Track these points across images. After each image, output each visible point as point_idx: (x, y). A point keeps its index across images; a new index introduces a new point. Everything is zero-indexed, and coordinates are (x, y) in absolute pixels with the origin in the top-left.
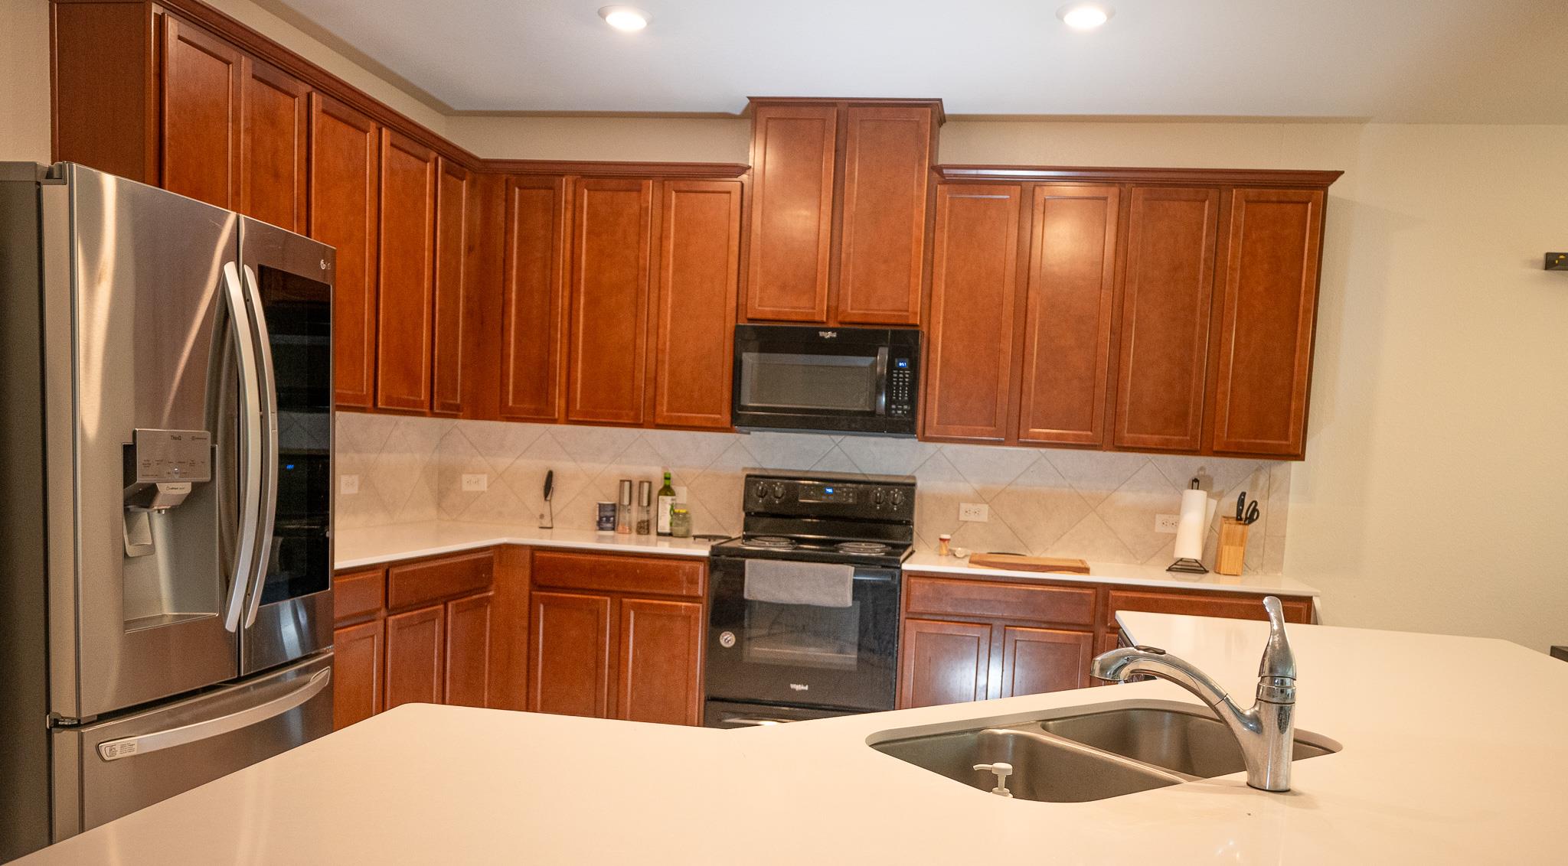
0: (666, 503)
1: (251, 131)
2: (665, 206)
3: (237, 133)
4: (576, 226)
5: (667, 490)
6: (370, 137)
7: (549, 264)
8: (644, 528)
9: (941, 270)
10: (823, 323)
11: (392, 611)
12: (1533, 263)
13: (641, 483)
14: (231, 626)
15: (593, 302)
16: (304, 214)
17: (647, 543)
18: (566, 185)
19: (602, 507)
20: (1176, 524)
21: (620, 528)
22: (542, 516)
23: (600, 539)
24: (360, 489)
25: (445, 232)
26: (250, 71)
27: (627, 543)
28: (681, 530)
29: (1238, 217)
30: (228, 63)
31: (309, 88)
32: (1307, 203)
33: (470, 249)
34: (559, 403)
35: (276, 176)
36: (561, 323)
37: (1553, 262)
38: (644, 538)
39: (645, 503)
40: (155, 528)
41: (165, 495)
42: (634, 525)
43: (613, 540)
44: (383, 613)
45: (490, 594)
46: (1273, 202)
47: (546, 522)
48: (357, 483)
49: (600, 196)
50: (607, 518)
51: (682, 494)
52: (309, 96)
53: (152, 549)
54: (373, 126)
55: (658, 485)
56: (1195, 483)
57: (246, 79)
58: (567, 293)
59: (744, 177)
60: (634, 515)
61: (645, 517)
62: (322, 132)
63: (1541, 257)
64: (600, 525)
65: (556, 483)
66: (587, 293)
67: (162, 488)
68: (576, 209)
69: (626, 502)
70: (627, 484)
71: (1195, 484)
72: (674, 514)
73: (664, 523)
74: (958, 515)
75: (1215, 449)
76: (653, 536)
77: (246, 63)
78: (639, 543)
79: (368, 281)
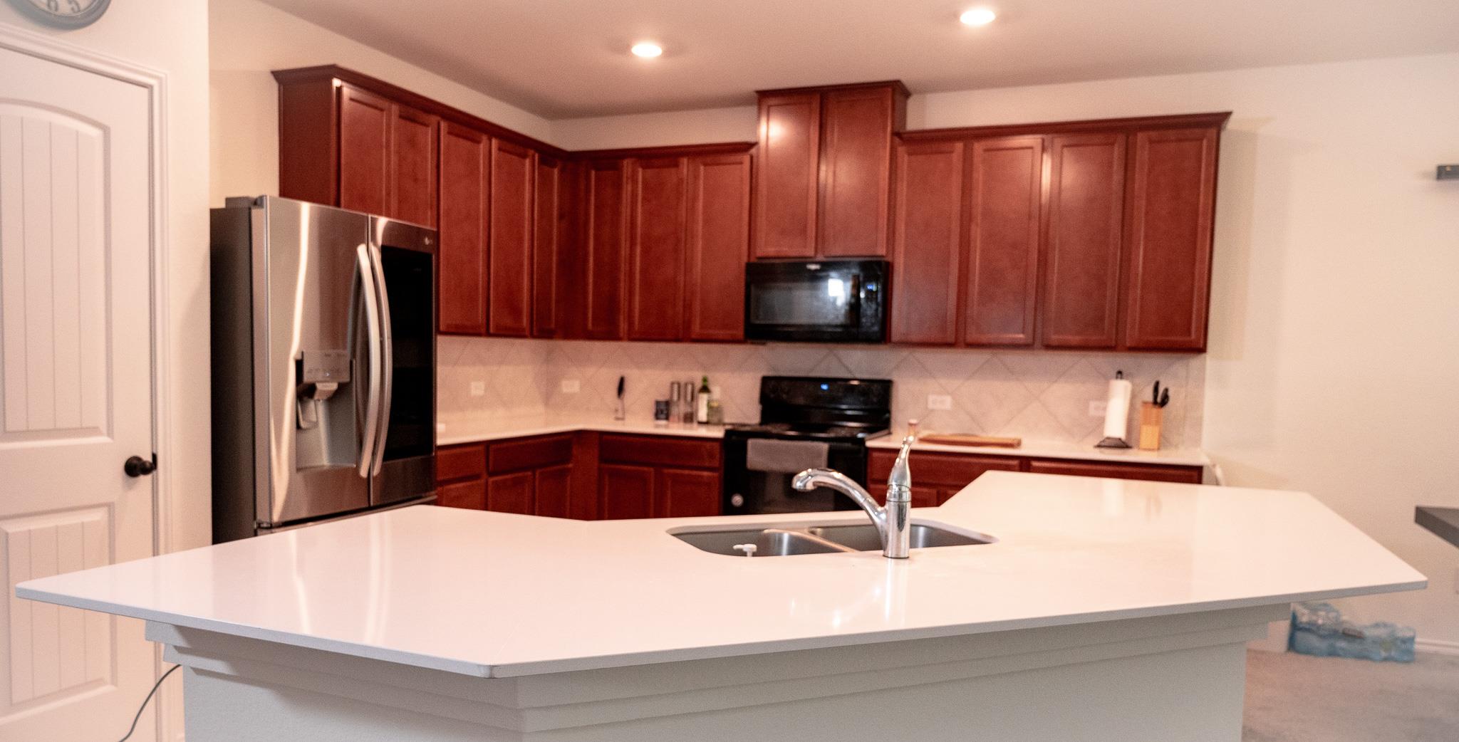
0: (703, 399)
1: (398, 153)
2: (696, 177)
3: (388, 155)
4: (634, 195)
5: (705, 389)
6: (482, 147)
7: (615, 224)
8: (689, 418)
9: (902, 213)
10: (811, 257)
11: (491, 474)
12: (1425, 175)
13: (686, 384)
14: (363, 473)
15: (646, 251)
16: (435, 203)
17: (691, 429)
18: (627, 165)
19: (658, 403)
20: (1105, 409)
21: (671, 418)
22: (616, 411)
23: (657, 426)
24: (486, 390)
25: (541, 207)
26: (397, 112)
27: (676, 429)
28: (715, 419)
29: (1143, 154)
30: (382, 110)
31: (439, 118)
32: (1201, 140)
33: (561, 217)
34: (623, 326)
35: (416, 180)
36: (624, 267)
37: (1445, 173)
38: (688, 425)
39: (689, 398)
40: (317, 411)
41: (321, 391)
42: (682, 416)
43: (667, 427)
44: (485, 475)
45: (571, 465)
46: (1172, 141)
47: (620, 415)
48: (483, 387)
49: (649, 172)
50: (663, 410)
51: (716, 392)
52: (439, 124)
53: (316, 424)
54: (485, 138)
55: (699, 385)
56: (1120, 374)
57: (394, 119)
58: (628, 245)
59: (753, 151)
60: (680, 409)
61: (689, 410)
62: (448, 147)
63: (1433, 169)
64: (657, 417)
65: (627, 386)
66: (642, 244)
67: (319, 386)
68: (635, 181)
69: (675, 398)
70: (676, 387)
71: (1119, 376)
72: (710, 407)
73: (703, 414)
74: (927, 403)
75: (1128, 344)
76: (695, 425)
77: (395, 108)
78: (685, 429)
79: (481, 246)
